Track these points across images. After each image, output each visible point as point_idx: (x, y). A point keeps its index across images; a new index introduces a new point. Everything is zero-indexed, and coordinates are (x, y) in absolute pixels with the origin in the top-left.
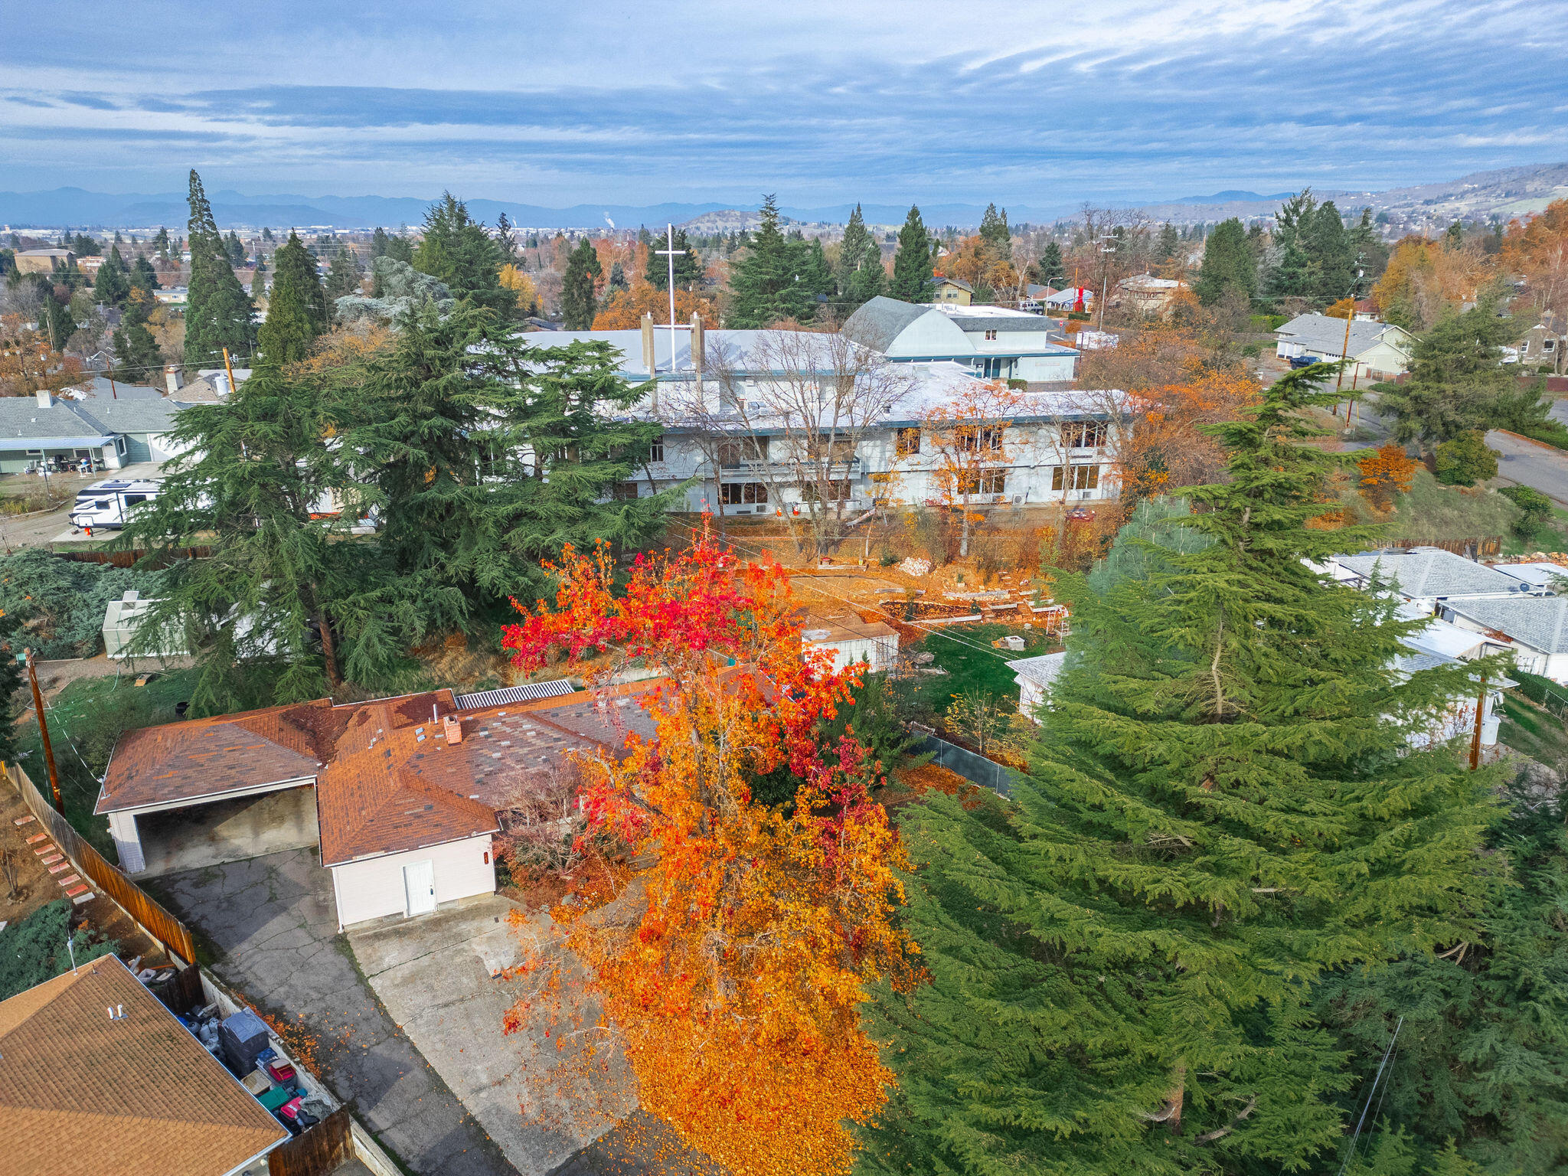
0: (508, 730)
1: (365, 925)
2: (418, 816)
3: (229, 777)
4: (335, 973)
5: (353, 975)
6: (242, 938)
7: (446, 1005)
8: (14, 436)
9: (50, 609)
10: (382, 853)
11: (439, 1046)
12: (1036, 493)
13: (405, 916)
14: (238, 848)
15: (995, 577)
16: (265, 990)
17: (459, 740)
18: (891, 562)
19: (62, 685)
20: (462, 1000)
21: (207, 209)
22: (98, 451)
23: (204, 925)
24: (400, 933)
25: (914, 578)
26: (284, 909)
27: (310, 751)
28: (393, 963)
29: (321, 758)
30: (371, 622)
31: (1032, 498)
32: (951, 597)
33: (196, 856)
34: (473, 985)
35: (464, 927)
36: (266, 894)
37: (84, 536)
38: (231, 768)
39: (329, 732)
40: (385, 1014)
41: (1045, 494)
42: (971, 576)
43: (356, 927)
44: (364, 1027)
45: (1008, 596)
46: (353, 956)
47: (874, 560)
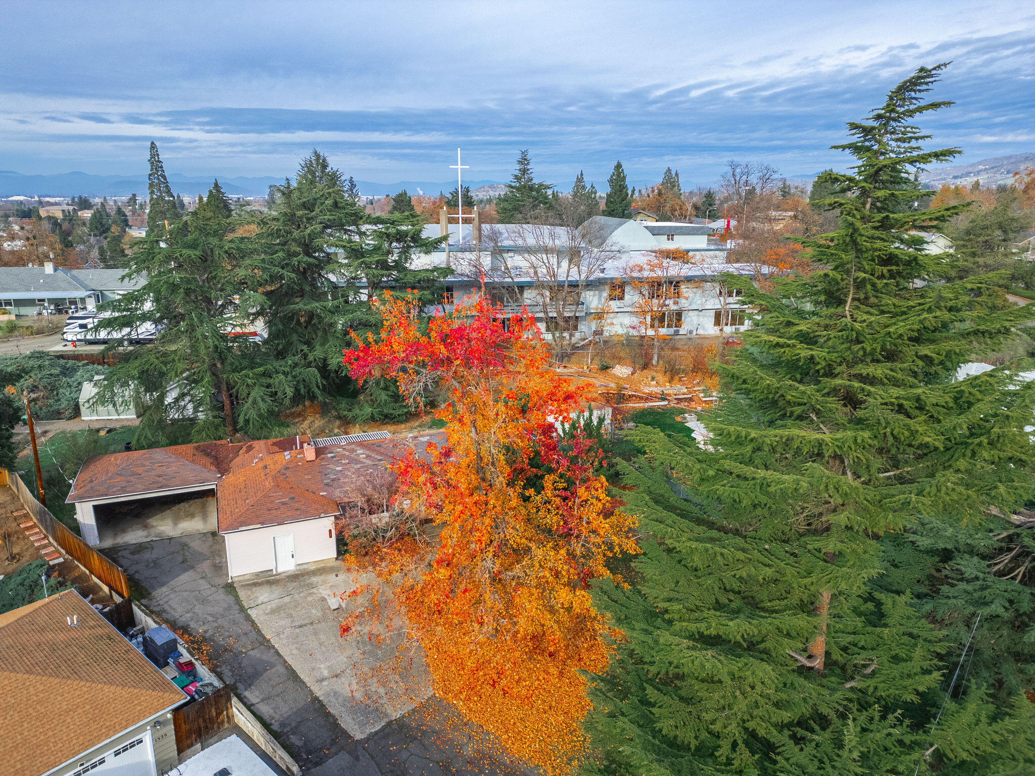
0: (347, 453)
1: (247, 577)
2: (284, 504)
3: (158, 482)
4: (225, 605)
5: (237, 607)
6: (162, 584)
7: (301, 626)
8: (29, 290)
9: (45, 387)
10: (259, 526)
11: (295, 652)
12: (704, 329)
13: (274, 573)
14: (163, 532)
15: (677, 378)
16: (177, 615)
17: (314, 458)
18: (605, 368)
19: (50, 435)
20: (312, 623)
21: (161, 167)
22: (83, 300)
23: (137, 576)
24: (270, 583)
25: (621, 378)
26: (192, 567)
27: (213, 468)
28: (265, 600)
29: (219, 472)
30: (256, 388)
31: (700, 332)
32: (647, 390)
33: (134, 536)
34: (319, 614)
35: (314, 579)
36: (180, 559)
37: (70, 348)
38: (159, 476)
39: (227, 457)
40: (259, 632)
41: (709, 329)
42: (660, 377)
43: (241, 579)
44: (244, 639)
45: (685, 390)
46: (237, 596)
47: (595, 366)
